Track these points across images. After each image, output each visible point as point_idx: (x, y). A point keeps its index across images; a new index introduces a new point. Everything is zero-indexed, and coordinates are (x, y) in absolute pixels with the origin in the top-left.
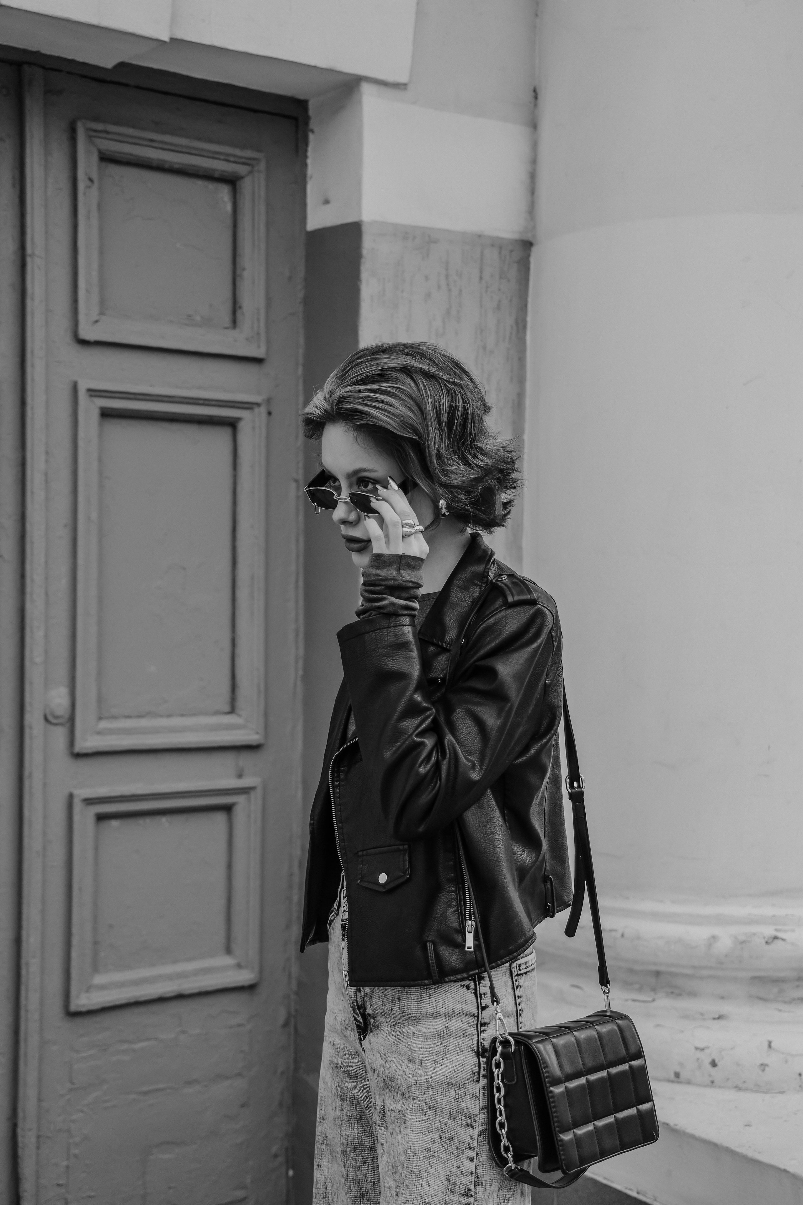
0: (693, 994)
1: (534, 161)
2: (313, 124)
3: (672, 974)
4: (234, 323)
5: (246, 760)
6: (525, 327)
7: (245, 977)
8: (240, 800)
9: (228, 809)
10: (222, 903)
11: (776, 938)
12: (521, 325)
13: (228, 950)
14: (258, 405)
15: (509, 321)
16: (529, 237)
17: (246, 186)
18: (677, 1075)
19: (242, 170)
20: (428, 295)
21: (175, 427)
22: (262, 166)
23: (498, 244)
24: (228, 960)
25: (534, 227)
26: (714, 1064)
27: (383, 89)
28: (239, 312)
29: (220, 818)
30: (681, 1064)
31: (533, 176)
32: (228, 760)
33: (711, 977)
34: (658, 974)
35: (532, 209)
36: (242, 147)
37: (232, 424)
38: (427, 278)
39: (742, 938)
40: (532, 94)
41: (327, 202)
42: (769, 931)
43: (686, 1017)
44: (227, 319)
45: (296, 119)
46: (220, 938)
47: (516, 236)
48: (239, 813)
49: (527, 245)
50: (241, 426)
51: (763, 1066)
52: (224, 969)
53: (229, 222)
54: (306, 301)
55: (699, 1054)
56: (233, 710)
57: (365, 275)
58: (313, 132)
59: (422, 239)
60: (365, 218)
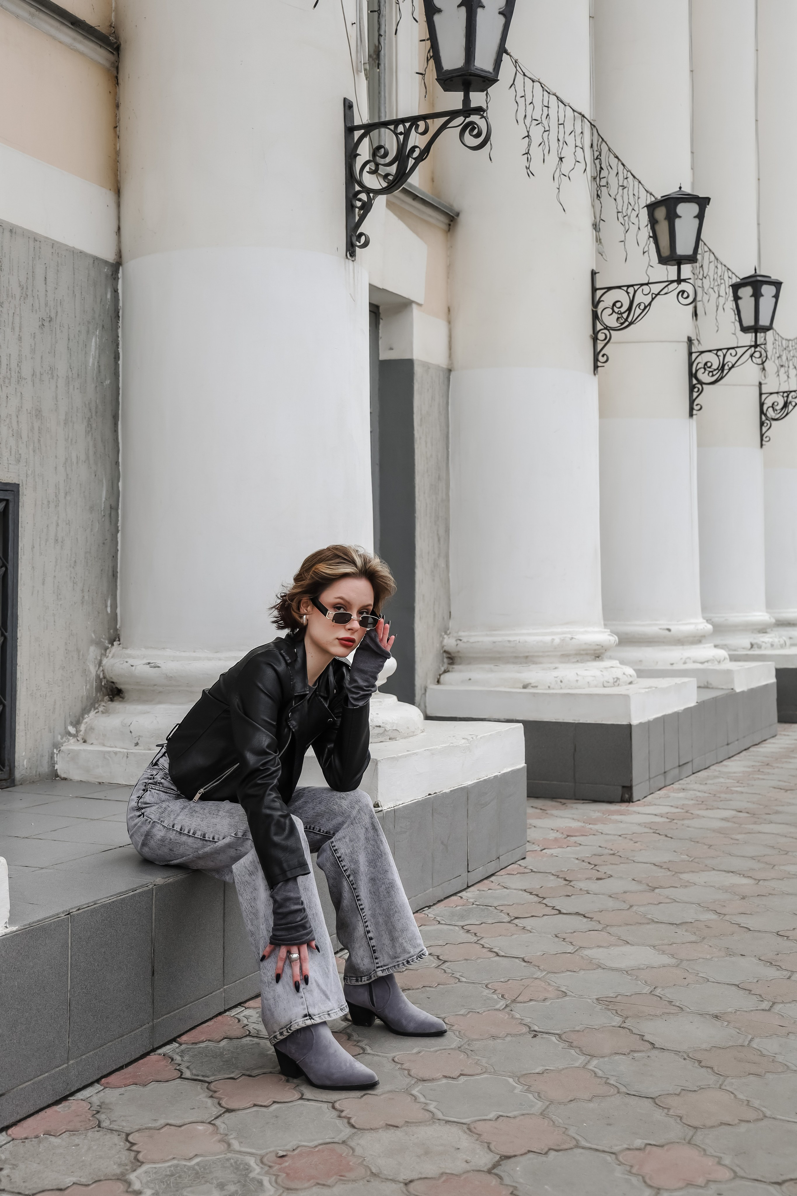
1: (451, 337)
2: (381, 316)
3: (533, 656)
6: (449, 404)
15: (445, 402)
16: (450, 367)
18: (549, 687)
20: (428, 390)
23: (443, 370)
25: (452, 364)
26: (561, 682)
27: (418, 306)
30: (550, 683)
31: (450, 343)
33: (548, 656)
35: (450, 356)
38: (428, 383)
39: (562, 639)
40: (449, 309)
41: (391, 349)
42: (569, 636)
43: (543, 669)
45: (376, 313)
47: (448, 367)
49: (450, 371)
51: (577, 681)
54: (379, 389)
55: (556, 679)
57: (415, 381)
58: (382, 319)
59: (427, 366)
60: (415, 357)
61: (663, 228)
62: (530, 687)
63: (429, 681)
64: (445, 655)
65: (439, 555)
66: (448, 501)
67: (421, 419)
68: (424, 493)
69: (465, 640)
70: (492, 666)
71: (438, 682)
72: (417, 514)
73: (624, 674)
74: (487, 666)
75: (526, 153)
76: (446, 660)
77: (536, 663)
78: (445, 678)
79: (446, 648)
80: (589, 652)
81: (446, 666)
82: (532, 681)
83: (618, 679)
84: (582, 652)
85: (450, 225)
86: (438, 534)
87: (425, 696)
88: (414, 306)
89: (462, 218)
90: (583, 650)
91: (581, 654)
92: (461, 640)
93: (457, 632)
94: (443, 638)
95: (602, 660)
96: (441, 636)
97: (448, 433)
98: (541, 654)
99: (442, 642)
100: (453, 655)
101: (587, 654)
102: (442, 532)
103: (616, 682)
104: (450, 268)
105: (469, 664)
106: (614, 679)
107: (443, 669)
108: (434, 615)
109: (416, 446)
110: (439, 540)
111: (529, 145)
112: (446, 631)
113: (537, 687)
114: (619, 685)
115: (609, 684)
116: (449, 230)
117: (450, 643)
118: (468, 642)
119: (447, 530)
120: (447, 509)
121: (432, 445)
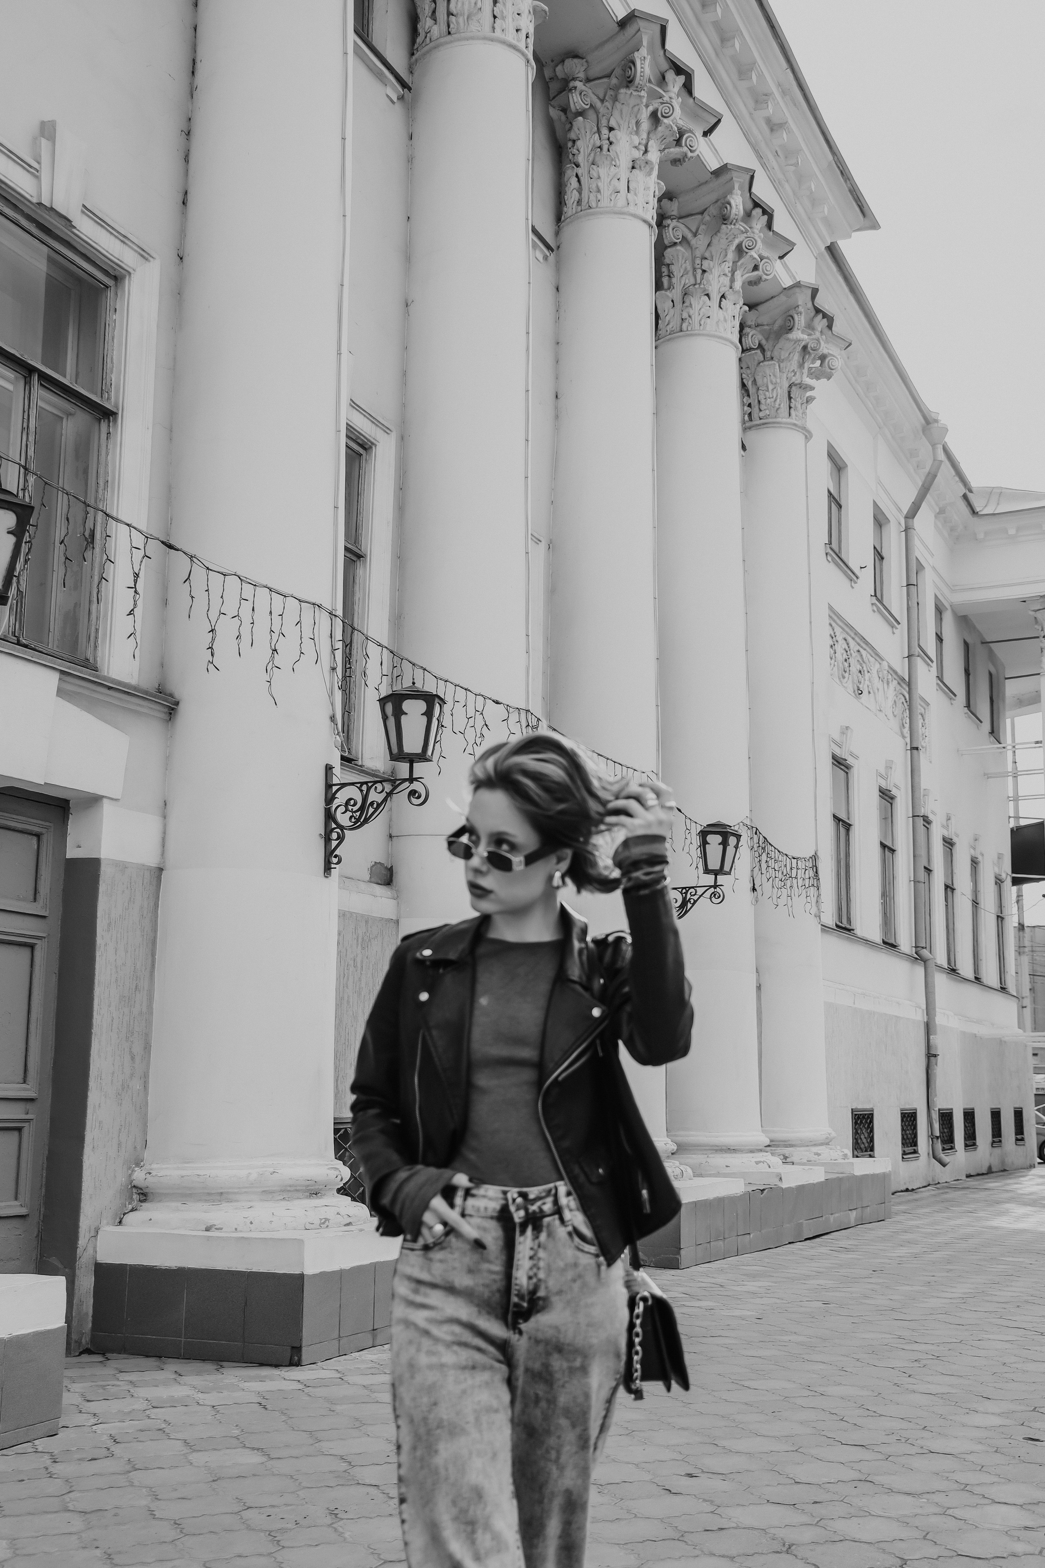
0: (237, 1201)
1: (164, 833)
2: (71, 811)
3: (228, 1193)
4: (35, 900)
5: (29, 1106)
6: (158, 906)
7: (23, 1211)
8: (26, 1125)
9: (19, 1130)
10: (14, 1175)
11: (274, 1172)
12: (156, 906)
13: (16, 1199)
14: (44, 937)
15: (152, 904)
16: (161, 866)
17: (44, 838)
18: (236, 1229)
19: (44, 831)
20: (123, 891)
21: (11, 947)
22: (52, 829)
23: (150, 869)
24: (17, 1203)
25: (164, 862)
26: (251, 1223)
27: (111, 801)
28: (38, 895)
29: (16, 1134)
30: (238, 1225)
31: (164, 839)
32: (21, 1106)
33: (244, 1193)
34: (222, 1193)
35: (163, 854)
36: (45, 821)
37: (32, 947)
38: (123, 884)
39: (261, 1173)
40: (164, 803)
41: (79, 846)
42: (272, 1170)
43: (236, 1209)
44: (32, 898)
45: (64, 808)
46: (13, 1192)
47: (157, 866)
48: (25, 1132)
49: (161, 870)
50: (37, 947)
52: (15, 1206)
53: (36, 854)
54: (64, 890)
55: (245, 1220)
56: (25, 1082)
57: (101, 882)
58: (72, 814)
59: (122, 866)
60: (102, 857)
61: (391, 722)
62: (213, 1229)
63: (104, 1222)
64: (134, 1190)
65: (132, 1075)
66: (152, 1013)
67: (109, 924)
68: (109, 1006)
69: (154, 1173)
70: (179, 1204)
71: (120, 1222)
72: (95, 1030)
73: (338, 1214)
74: (174, 1204)
75: (210, 648)
76: (135, 1197)
77: (229, 1201)
78: (129, 1218)
79: (135, 1183)
80: (298, 1188)
81: (135, 1203)
82: (217, 1223)
83: (327, 1220)
84: (289, 1188)
85: (171, 714)
86: (131, 1052)
87: (96, 1240)
88: (105, 801)
89: (182, 708)
90: (290, 1186)
91: (289, 1191)
92: (150, 1173)
93: (150, 1165)
94: (133, 1171)
95: (321, 1197)
96: (129, 1168)
97: (155, 938)
98: (236, 1191)
99: (130, 1175)
100: (145, 1191)
101: (297, 1190)
102: (138, 1049)
103: (324, 1223)
104: (167, 761)
105: (160, 1201)
106: (321, 1219)
107: (130, 1207)
108: (119, 1145)
109: (98, 954)
110: (133, 1058)
111: (213, 639)
112: (138, 1163)
113: (221, 1229)
114: (327, 1226)
115: (312, 1226)
116: (170, 719)
117: (139, 1176)
118: (156, 1175)
119: (147, 1047)
120: (149, 1023)
121: (127, 952)
